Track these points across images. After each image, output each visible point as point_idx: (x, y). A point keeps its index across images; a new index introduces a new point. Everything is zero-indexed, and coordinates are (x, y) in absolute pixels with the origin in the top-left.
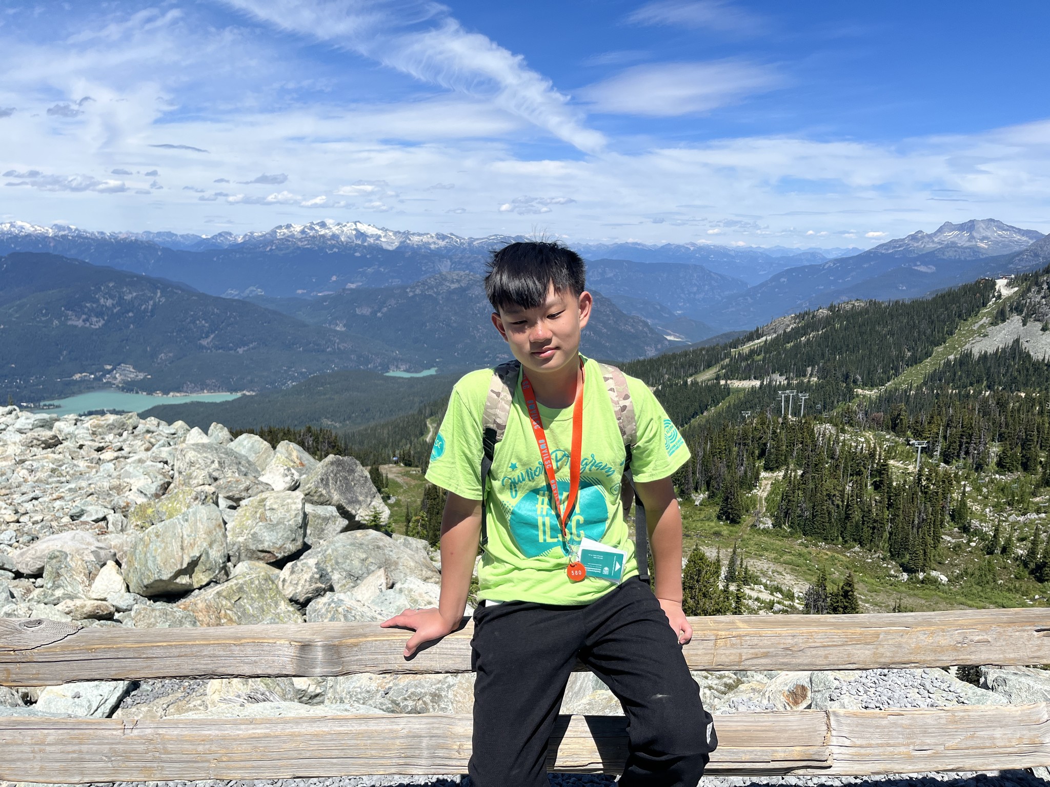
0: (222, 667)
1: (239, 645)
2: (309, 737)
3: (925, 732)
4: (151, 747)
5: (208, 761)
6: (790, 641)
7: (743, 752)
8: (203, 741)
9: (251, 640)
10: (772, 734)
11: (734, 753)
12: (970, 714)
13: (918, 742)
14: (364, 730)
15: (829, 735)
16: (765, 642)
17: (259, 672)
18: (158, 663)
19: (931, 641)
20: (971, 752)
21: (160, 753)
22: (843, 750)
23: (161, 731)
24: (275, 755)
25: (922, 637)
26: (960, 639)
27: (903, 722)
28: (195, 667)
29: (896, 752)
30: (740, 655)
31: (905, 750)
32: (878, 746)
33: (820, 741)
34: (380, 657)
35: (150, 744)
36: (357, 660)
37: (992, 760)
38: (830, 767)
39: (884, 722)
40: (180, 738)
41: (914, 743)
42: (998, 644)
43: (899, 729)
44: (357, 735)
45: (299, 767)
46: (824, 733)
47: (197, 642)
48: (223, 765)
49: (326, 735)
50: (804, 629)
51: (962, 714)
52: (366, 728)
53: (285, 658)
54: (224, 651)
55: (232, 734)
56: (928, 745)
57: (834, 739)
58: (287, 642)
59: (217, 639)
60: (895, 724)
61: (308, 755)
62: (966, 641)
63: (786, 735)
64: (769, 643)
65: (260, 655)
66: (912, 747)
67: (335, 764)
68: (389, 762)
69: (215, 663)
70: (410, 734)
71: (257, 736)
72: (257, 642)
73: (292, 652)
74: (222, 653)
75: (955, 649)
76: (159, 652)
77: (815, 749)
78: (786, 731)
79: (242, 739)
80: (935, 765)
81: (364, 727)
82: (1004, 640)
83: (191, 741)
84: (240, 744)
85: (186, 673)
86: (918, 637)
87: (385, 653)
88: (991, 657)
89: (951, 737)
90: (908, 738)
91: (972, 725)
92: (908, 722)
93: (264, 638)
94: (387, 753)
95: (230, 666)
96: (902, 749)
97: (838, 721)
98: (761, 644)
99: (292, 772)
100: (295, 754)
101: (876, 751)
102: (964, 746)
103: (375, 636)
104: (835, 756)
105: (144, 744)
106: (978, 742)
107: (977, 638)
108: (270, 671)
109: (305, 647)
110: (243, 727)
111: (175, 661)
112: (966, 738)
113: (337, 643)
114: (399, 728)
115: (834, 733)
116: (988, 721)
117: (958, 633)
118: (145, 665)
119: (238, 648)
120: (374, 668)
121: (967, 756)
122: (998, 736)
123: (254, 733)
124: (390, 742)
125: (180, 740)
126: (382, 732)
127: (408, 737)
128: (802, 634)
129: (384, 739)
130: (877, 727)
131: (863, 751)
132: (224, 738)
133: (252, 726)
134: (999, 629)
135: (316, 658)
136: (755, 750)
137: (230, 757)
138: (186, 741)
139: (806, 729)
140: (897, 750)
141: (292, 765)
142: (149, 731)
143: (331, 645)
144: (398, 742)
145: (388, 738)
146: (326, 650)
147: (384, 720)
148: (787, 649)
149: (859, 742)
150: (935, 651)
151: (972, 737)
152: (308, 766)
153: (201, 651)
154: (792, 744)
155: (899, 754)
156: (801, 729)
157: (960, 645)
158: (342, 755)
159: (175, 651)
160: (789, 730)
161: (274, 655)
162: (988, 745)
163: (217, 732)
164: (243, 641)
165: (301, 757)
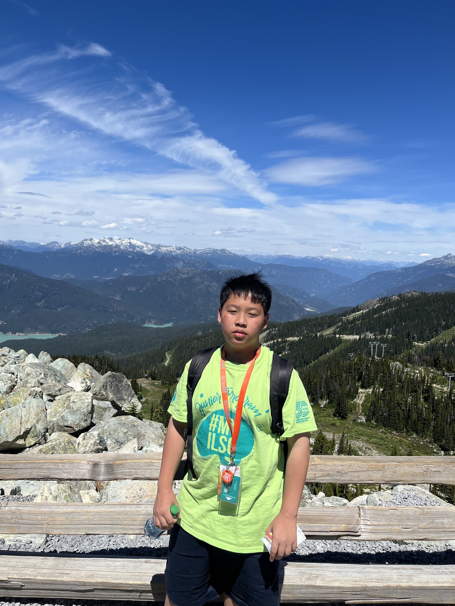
0: (53, 474)
1: (62, 463)
2: (94, 513)
3: (408, 519)
4: (14, 516)
5: (43, 524)
6: (340, 468)
7: (315, 526)
8: (41, 513)
9: (68, 461)
10: (331, 518)
11: (311, 527)
12: (431, 510)
13: (405, 524)
14: (124, 510)
15: (360, 519)
16: (328, 468)
17: (72, 477)
18: (20, 472)
19: (410, 470)
20: (433, 530)
21: (19, 520)
22: (366, 527)
23: (19, 508)
24: (77, 522)
25: (406, 468)
26: (426, 470)
27: (397, 513)
28: (39, 474)
29: (393, 529)
30: (315, 474)
31: (398, 528)
32: (384, 525)
33: (355, 522)
34: (133, 471)
35: (14, 514)
36: (122, 472)
37: (443, 535)
38: (360, 536)
39: (387, 513)
40: (29, 512)
41: (402, 525)
42: (445, 473)
43: (395, 517)
44: (119, 513)
45: (89, 529)
46: (357, 518)
47: (41, 461)
48: (50, 526)
49: (103, 512)
50: (348, 463)
51: (427, 510)
52: (124, 509)
53: (85, 471)
54: (54, 466)
55: (56, 510)
56: (410, 525)
57: (362, 521)
58: (87, 462)
59: (51, 460)
60: (393, 514)
61: (94, 523)
62: (428, 471)
63: (338, 518)
64: (330, 469)
65: (72, 468)
66: (401, 527)
67: (108, 528)
68: (135, 527)
69: (49, 472)
70: (147, 513)
71: (68, 512)
72: (71, 462)
73: (89, 467)
74: (53, 467)
75: (423, 475)
76: (22, 466)
77: (352, 526)
78: (338, 516)
79: (61, 513)
80: (414, 536)
81: (123, 509)
82: (448, 471)
83: (35, 514)
84: (60, 516)
85: (34, 477)
86: (404, 468)
87: (136, 469)
88: (441, 480)
89: (422, 522)
90: (400, 522)
91: (433, 516)
92: (399, 513)
93: (75, 460)
94: (135, 523)
95: (57, 474)
96: (397, 527)
97: (364, 512)
98: (326, 469)
99: (85, 531)
100: (87, 522)
101: (383, 528)
102: (428, 527)
103: (131, 460)
104: (362, 530)
105: (11, 514)
106: (435, 525)
107: (434, 470)
108: (77, 477)
109: (95, 465)
110: (61, 507)
111: (29, 471)
112: (429, 523)
113: (112, 463)
114: (141, 510)
115: (362, 518)
116: (441, 514)
117: (425, 467)
118: (14, 472)
119: (61, 465)
120: (130, 477)
121: (430, 532)
122: (446, 522)
123: (67, 511)
124: (136, 517)
125: (29, 513)
126: (133, 511)
127: (145, 514)
128: (346, 465)
129: (134, 515)
130: (384, 515)
131: (376, 528)
132: (51, 513)
133: (66, 507)
134: (445, 465)
135: (101, 471)
136: (322, 526)
137: (54, 522)
138: (32, 513)
139: (348, 516)
140: (394, 528)
141: (86, 528)
142: (14, 508)
143: (109, 464)
144: (140, 517)
145: (135, 515)
146: (106, 467)
147: (133, 506)
148: (339, 472)
149: (375, 523)
150: (413, 475)
151: (432, 522)
152: (93, 529)
153: (42, 466)
154: (341, 523)
155: (395, 530)
156: (345, 516)
157: (425, 473)
158: (111, 523)
159: (30, 466)
160: (340, 516)
161: (79, 469)
162: (440, 527)
163: (48, 509)
164: (64, 461)
165: (91, 523)
